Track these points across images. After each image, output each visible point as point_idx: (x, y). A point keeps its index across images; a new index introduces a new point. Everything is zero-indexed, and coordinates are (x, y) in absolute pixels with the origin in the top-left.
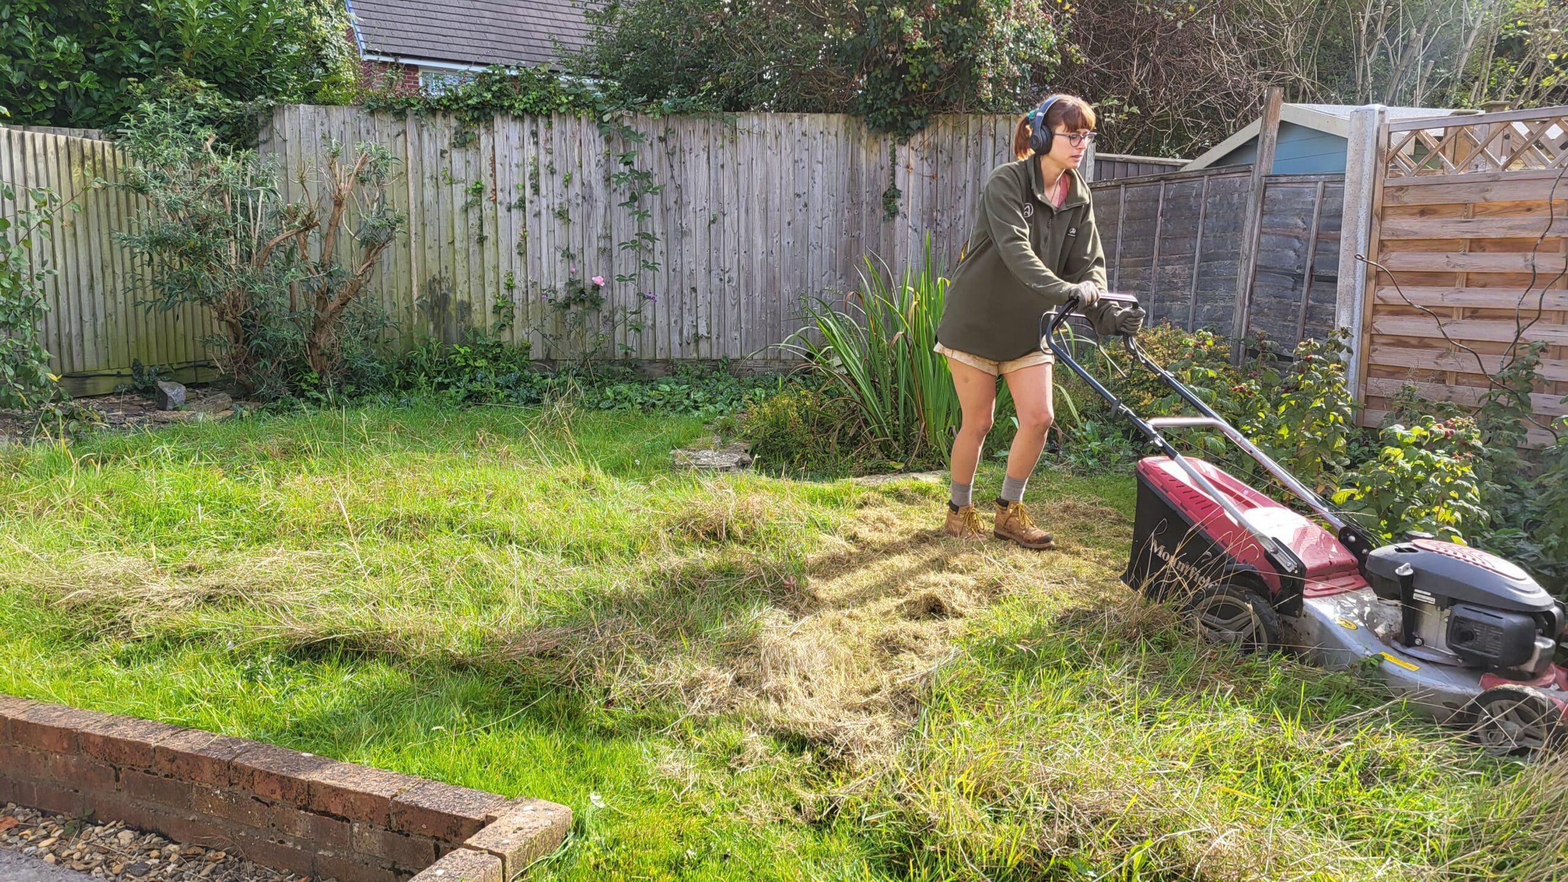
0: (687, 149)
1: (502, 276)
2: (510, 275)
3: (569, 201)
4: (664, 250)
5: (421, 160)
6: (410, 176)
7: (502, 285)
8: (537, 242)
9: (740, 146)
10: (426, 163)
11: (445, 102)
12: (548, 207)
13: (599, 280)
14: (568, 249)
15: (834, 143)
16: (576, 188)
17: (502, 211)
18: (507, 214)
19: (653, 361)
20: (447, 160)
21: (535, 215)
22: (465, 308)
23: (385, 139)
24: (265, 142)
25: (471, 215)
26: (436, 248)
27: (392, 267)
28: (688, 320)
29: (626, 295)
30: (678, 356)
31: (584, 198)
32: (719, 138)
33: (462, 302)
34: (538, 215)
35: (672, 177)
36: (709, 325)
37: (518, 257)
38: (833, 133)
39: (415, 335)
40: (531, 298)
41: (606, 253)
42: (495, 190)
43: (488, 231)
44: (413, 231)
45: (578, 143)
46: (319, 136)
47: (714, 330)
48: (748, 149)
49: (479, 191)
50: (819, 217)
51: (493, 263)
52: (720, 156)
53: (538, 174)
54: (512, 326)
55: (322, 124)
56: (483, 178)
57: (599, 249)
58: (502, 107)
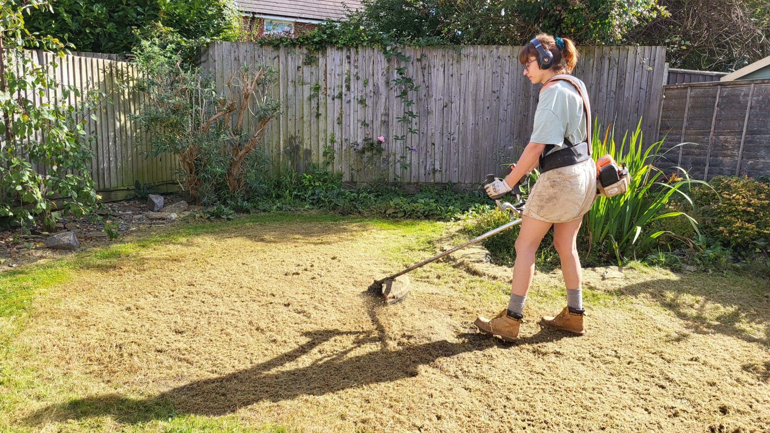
0: (432, 66)
1: (328, 135)
2: (333, 135)
3: (366, 95)
4: (418, 123)
5: (287, 72)
6: (280, 81)
7: (328, 141)
8: (348, 117)
9: (462, 64)
10: (290, 74)
11: (301, 40)
12: (355, 98)
13: (382, 138)
14: (365, 121)
15: (516, 62)
16: (370, 87)
17: (329, 100)
18: (332, 101)
19: (409, 183)
20: (301, 72)
21: (348, 102)
22: (308, 153)
23: (268, 60)
24: (204, 62)
25: (313, 102)
26: (293, 120)
27: (270, 130)
28: (429, 161)
29: (397, 147)
30: (423, 181)
31: (374, 93)
32: (451, 60)
33: (307, 149)
34: (349, 102)
35: (424, 81)
36: (441, 164)
37: (338, 125)
38: (515, 56)
39: (281, 168)
40: (344, 148)
41: (386, 123)
42: (326, 88)
43: (322, 111)
44: (281, 112)
45: (372, 63)
46: (233, 59)
47: (444, 167)
48: (467, 66)
49: (317, 89)
50: (505, 104)
51: (324, 128)
52: (451, 70)
53: (350, 80)
54: (333, 163)
55: (235, 52)
56: (320, 82)
57: (382, 121)
58: (331, 43)
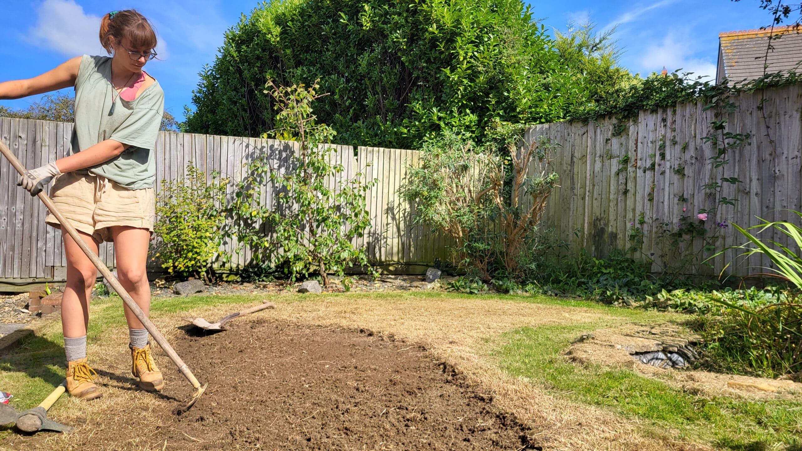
0: (782, 112)
1: (637, 215)
2: (643, 214)
3: (685, 162)
4: (759, 192)
5: (595, 147)
6: (588, 156)
7: (637, 222)
8: (661, 192)
10: (598, 148)
11: (609, 110)
12: (671, 167)
13: (703, 216)
14: (683, 195)
16: (691, 152)
17: (640, 173)
18: (643, 174)
20: (609, 145)
21: (661, 174)
22: (614, 236)
23: (577, 137)
25: (621, 177)
26: (600, 200)
27: (575, 212)
31: (696, 158)
33: (612, 233)
34: (663, 173)
37: (649, 202)
40: (655, 230)
41: (710, 196)
42: (636, 160)
43: (630, 186)
44: (588, 190)
45: (694, 121)
49: (626, 161)
51: (632, 207)
53: (665, 146)
54: (641, 248)
56: (629, 153)
57: (706, 194)
58: (643, 106)
